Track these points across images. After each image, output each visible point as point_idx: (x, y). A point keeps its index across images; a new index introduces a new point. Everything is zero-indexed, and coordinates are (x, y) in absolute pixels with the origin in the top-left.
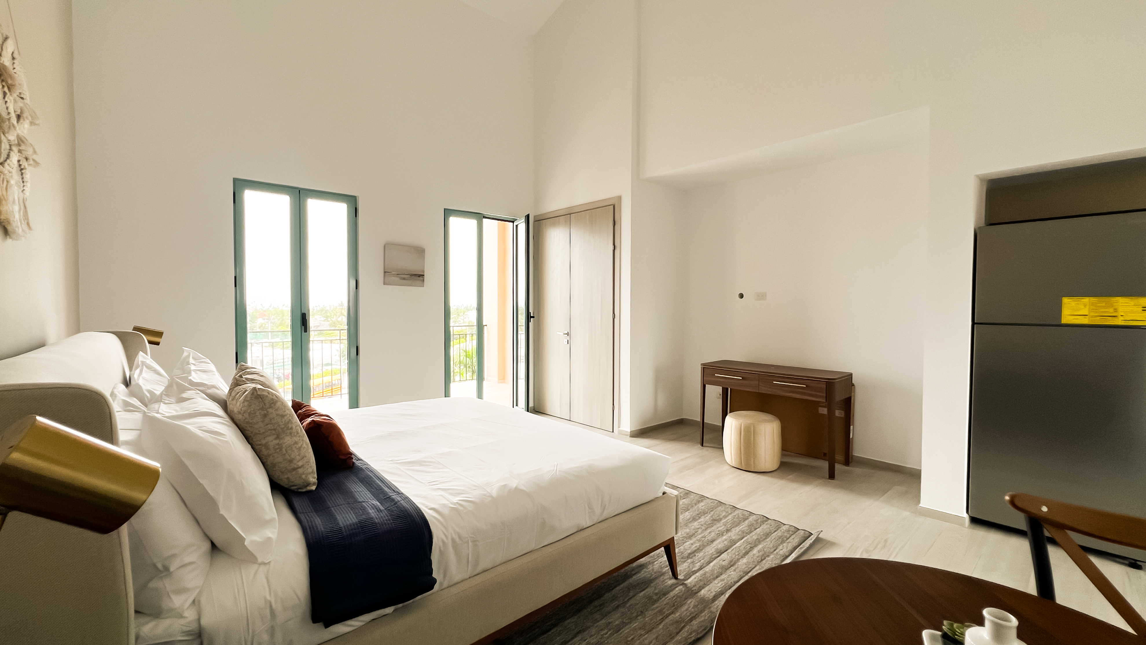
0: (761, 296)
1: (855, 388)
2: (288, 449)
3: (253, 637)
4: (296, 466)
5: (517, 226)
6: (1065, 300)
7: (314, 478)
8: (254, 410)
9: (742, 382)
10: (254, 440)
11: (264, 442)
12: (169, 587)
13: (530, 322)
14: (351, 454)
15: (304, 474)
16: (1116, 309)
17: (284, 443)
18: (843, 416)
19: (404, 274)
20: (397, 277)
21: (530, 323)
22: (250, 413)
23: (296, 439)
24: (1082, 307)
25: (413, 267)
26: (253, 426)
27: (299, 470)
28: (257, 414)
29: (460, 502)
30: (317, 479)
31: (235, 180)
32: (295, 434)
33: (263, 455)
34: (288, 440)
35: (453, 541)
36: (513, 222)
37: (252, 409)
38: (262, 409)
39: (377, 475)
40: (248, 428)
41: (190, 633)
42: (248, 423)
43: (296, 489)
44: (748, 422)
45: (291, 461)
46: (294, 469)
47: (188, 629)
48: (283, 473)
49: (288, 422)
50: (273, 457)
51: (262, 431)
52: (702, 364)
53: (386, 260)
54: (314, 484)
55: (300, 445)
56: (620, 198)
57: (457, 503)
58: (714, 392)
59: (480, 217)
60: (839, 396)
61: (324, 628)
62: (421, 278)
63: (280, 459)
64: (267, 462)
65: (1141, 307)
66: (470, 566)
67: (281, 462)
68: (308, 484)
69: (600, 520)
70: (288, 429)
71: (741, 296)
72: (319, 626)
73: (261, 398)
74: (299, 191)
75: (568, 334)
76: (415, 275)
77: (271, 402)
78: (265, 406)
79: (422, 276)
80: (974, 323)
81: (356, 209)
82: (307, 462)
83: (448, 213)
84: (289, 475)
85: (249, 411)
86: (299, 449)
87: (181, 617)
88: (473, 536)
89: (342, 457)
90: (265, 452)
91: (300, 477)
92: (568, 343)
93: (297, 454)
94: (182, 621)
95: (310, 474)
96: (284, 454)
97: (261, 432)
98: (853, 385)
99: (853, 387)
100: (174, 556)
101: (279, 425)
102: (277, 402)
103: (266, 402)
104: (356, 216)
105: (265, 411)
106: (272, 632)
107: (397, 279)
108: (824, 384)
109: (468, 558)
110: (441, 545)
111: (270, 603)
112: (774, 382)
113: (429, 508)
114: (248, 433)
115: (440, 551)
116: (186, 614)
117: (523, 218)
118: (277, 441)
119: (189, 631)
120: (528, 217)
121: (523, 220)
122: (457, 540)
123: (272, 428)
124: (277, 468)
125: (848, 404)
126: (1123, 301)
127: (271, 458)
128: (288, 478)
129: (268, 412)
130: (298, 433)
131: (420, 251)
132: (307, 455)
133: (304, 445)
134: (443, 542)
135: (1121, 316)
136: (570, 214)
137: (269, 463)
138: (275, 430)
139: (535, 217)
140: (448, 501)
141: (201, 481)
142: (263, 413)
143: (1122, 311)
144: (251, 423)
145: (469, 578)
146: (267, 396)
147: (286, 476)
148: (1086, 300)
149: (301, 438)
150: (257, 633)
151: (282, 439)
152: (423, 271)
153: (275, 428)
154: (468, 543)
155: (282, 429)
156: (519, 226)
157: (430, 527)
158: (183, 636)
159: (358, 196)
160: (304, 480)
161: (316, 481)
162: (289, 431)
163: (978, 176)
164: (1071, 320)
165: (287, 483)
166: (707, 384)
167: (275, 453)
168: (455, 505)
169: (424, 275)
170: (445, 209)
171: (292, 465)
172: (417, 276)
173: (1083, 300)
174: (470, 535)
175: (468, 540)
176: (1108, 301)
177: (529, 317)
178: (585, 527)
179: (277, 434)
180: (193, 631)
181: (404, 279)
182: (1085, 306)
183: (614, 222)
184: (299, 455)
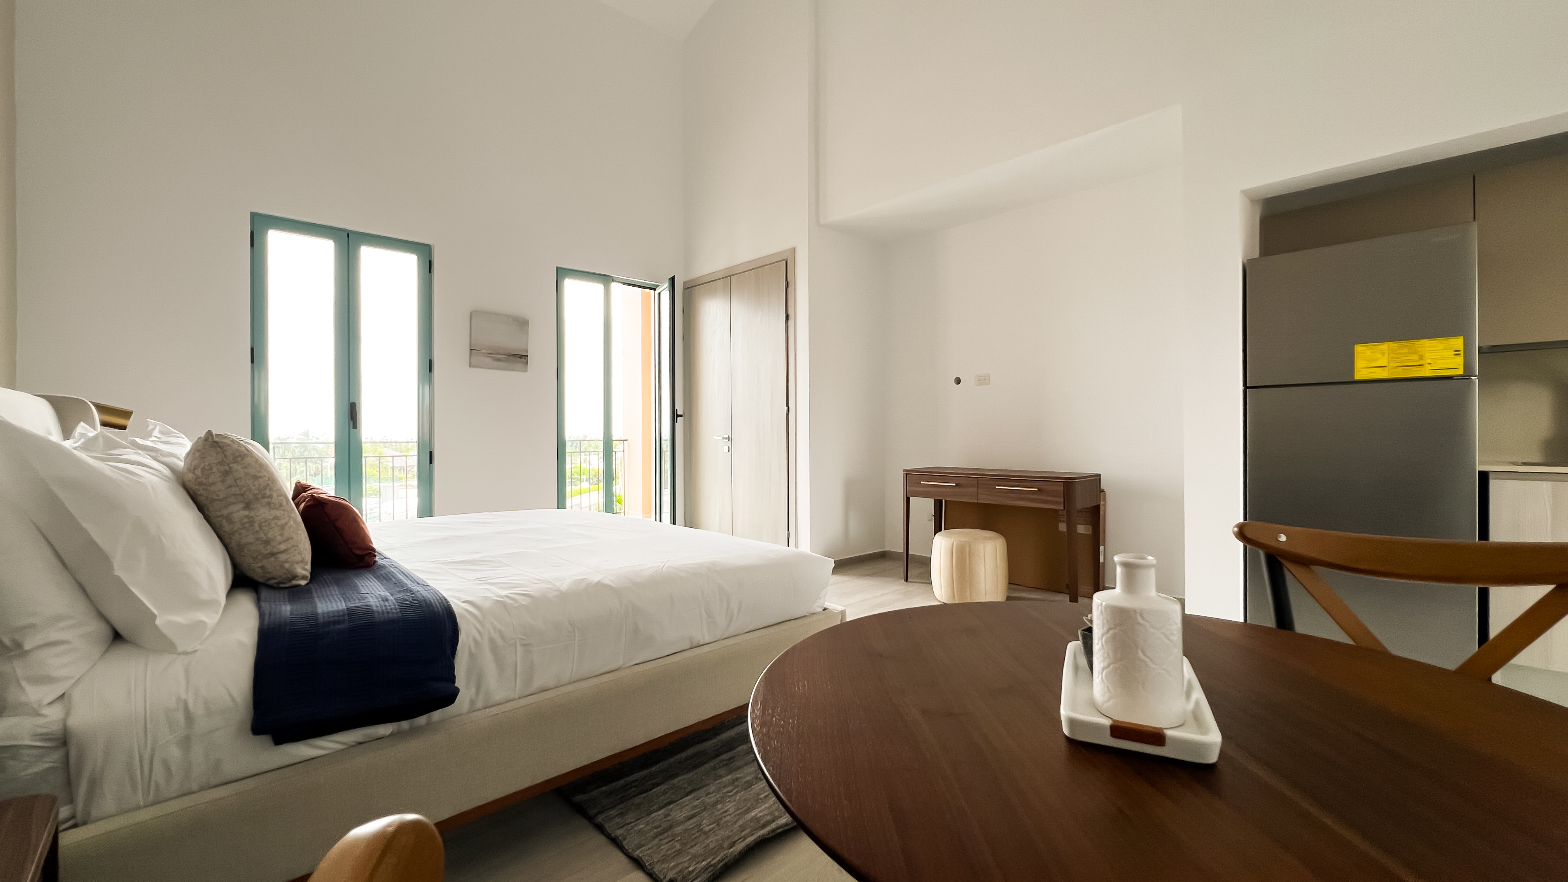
0: (983, 380)
1: (1105, 494)
2: (264, 524)
3: (153, 750)
4: (275, 550)
5: (659, 294)
6: (1359, 348)
7: (306, 570)
8: (209, 465)
9: (958, 490)
10: (211, 509)
11: (225, 512)
12: (19, 672)
13: (677, 422)
14: (374, 550)
15: (286, 562)
16: (1422, 356)
17: (257, 516)
18: (1090, 532)
19: (498, 354)
20: (488, 357)
21: (676, 424)
22: (203, 470)
23: (278, 513)
24: (1380, 356)
25: (513, 344)
26: (209, 488)
27: (279, 555)
28: (214, 471)
29: (510, 595)
30: (311, 573)
31: (254, 216)
32: (277, 506)
33: (225, 532)
34: (263, 513)
35: (492, 641)
36: (654, 289)
37: (207, 464)
38: (221, 463)
39: (404, 571)
40: (202, 492)
41: (44, 737)
42: (201, 484)
43: (275, 583)
44: (963, 540)
45: (267, 542)
46: (273, 554)
47: (44, 731)
48: (255, 559)
49: (265, 488)
50: (240, 534)
51: (222, 495)
52: (904, 470)
53: (473, 331)
54: (304, 578)
55: (283, 522)
56: (794, 250)
57: (505, 595)
58: (923, 508)
59: (606, 279)
60: (1082, 502)
61: (273, 745)
62: (523, 360)
63: (251, 538)
64: (231, 542)
65: (1453, 350)
66: (518, 680)
67: (251, 543)
68: (295, 577)
69: (725, 636)
70: (264, 497)
71: (958, 381)
72: (266, 739)
73: (220, 447)
74: (348, 235)
75: (728, 439)
76: (514, 355)
77: (236, 455)
78: (227, 459)
79: (524, 357)
80: (1246, 387)
81: (430, 262)
82: (293, 546)
83: (562, 273)
84: (265, 563)
85: (202, 466)
86: (283, 527)
87: (37, 714)
88: (524, 637)
89: (358, 552)
90: (227, 527)
91: (281, 565)
92: (729, 451)
93: (279, 533)
94: (40, 721)
95: (297, 563)
96: (257, 532)
97: (221, 497)
98: (1103, 491)
99: (1102, 493)
100: (32, 626)
101: (250, 490)
102: (246, 455)
103: (229, 453)
104: (430, 272)
105: (226, 466)
106: (186, 742)
107: (489, 361)
108: (1061, 485)
109: (516, 669)
110: (473, 646)
111: (186, 704)
112: (997, 487)
113: (463, 600)
114: (202, 499)
115: (471, 654)
116: (45, 711)
117: (666, 282)
118: (246, 513)
119: (47, 734)
120: (672, 280)
121: (667, 285)
122: (499, 641)
123: (238, 492)
124: (246, 552)
125: (1095, 515)
126: (1430, 345)
127: (237, 536)
128: (262, 567)
129: (230, 468)
130: (281, 505)
131: (522, 324)
132: (294, 536)
133: (292, 523)
134: (476, 641)
135: (1429, 364)
136: (730, 276)
137: (233, 544)
138: (242, 495)
139: (685, 283)
140: (493, 593)
141: (85, 525)
142: (222, 468)
143: (1429, 358)
144: (205, 485)
145: (519, 698)
146: (229, 445)
147: (260, 565)
148: (1385, 346)
149: (286, 513)
150: (160, 743)
151: (253, 509)
152: (527, 351)
153: (243, 492)
154: (516, 647)
155: (255, 495)
156: (662, 294)
157: (456, 620)
158: (34, 740)
159: (434, 246)
160: (287, 570)
161: (308, 574)
162: (266, 500)
163: (1244, 192)
164: (1367, 374)
165: (262, 575)
166: (912, 496)
167: (242, 529)
168: (502, 598)
169: (527, 356)
170: (557, 268)
171: (269, 547)
172: (517, 357)
173: (1380, 347)
174: (520, 636)
175: (516, 643)
176: (1410, 346)
177: (675, 416)
178: (702, 643)
179: (247, 501)
180: (51, 734)
181: (499, 360)
182: (1383, 354)
183: (786, 282)
184: (281, 535)
